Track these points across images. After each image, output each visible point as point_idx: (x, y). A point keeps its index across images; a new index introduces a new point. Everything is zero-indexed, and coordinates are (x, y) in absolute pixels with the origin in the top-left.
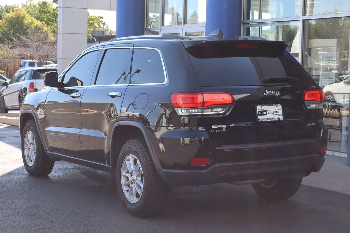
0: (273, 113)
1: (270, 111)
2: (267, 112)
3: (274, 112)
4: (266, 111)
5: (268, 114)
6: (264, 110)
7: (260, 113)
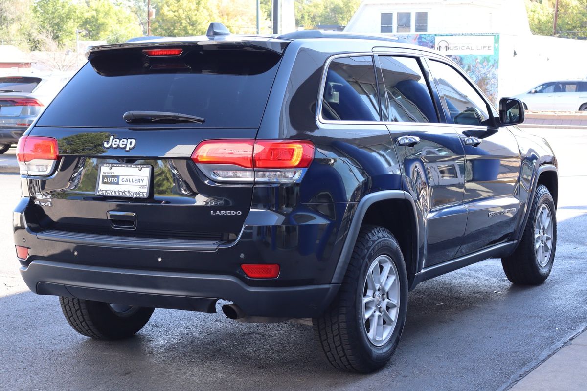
0: (131, 181)
1: (125, 178)
2: (121, 178)
3: (134, 181)
4: (118, 177)
5: (120, 182)
6: (115, 174)
7: (105, 180)
